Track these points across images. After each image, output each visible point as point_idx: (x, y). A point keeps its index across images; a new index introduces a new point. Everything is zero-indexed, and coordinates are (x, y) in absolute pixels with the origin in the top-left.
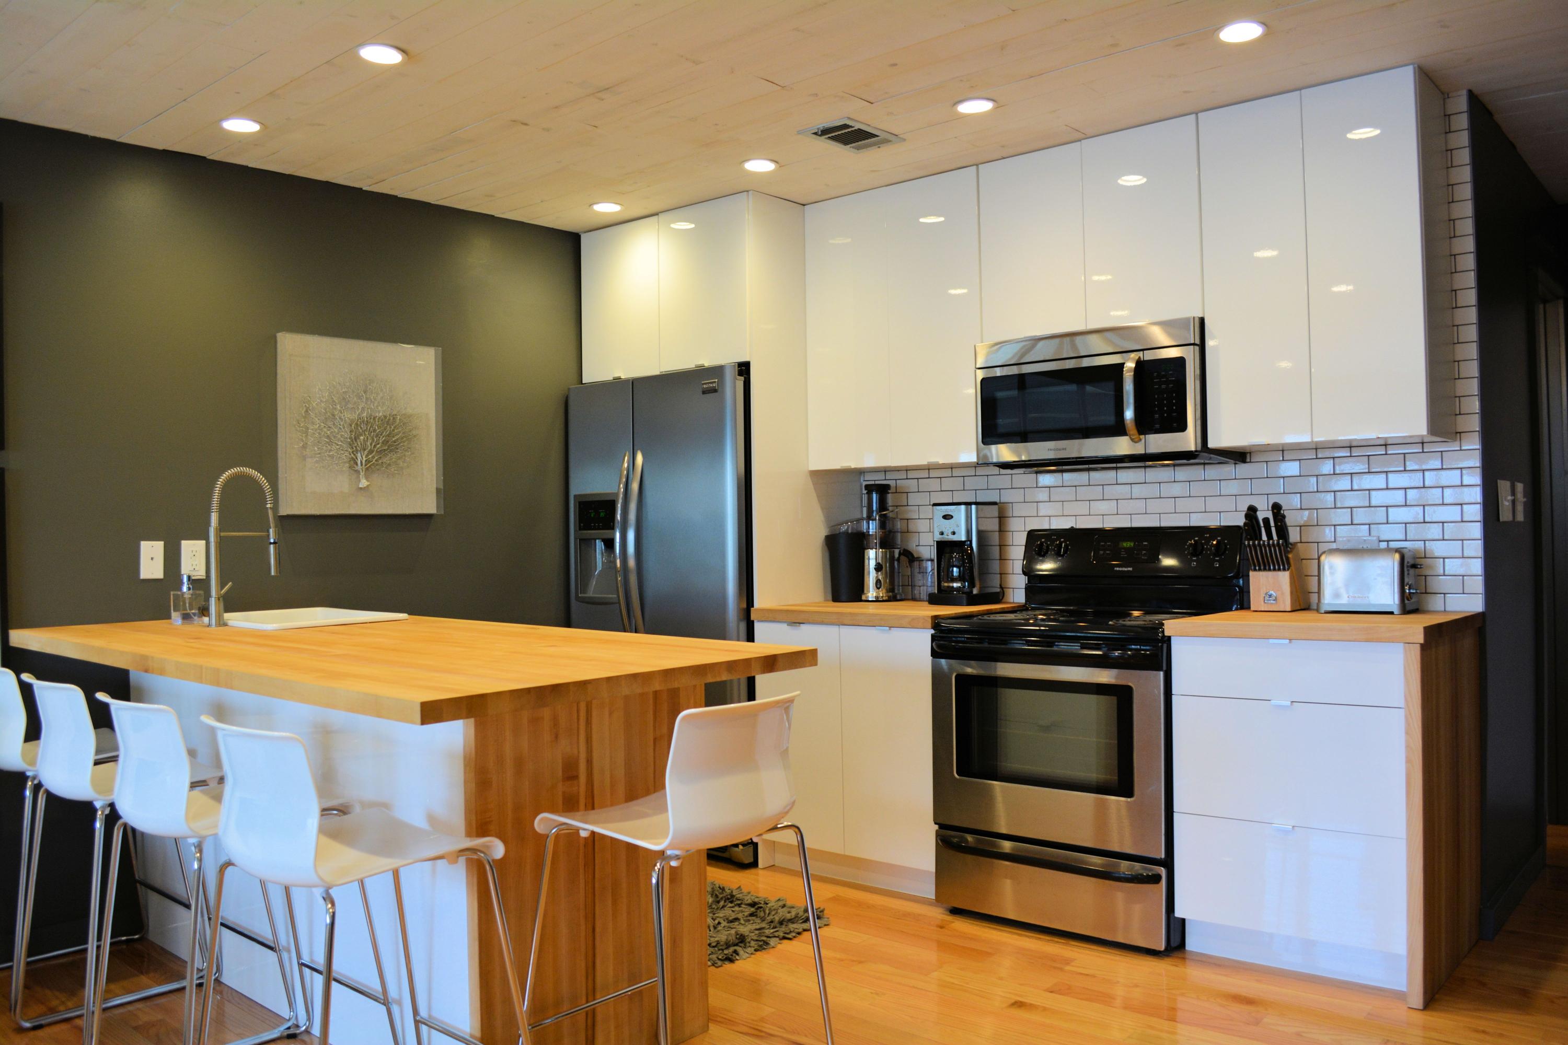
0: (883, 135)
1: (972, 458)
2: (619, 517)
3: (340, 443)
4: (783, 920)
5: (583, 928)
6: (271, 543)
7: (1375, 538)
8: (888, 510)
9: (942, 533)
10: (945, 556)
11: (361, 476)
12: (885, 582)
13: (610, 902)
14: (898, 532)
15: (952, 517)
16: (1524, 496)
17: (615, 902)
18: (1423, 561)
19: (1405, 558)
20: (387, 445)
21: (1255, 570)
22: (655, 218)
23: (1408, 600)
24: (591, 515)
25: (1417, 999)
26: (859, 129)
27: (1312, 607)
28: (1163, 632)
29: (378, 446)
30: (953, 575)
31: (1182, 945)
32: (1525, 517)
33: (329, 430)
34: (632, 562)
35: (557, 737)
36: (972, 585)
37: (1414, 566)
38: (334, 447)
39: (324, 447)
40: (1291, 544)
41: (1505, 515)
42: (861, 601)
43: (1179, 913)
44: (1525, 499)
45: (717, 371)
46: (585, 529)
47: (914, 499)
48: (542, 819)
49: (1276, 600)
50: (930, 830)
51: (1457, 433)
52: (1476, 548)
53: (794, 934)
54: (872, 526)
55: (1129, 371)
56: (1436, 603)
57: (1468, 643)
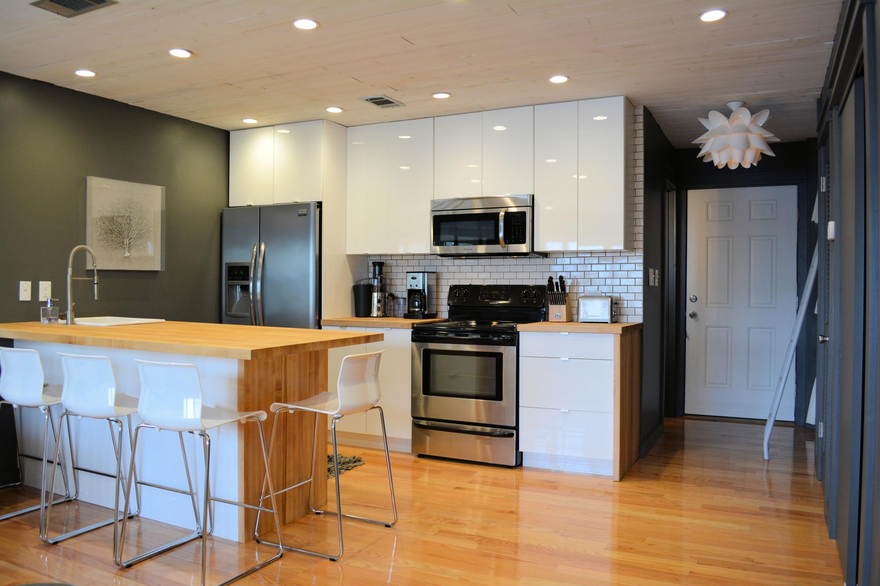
0: (396, 103)
1: (428, 251)
2: (252, 275)
3: (117, 234)
4: (345, 462)
5: (282, 456)
6: (95, 284)
7: (600, 292)
8: (383, 274)
9: (411, 286)
10: (412, 297)
11: (126, 251)
12: (382, 308)
13: (292, 445)
14: (388, 285)
15: (416, 278)
16: (658, 276)
17: (294, 445)
18: (619, 302)
19: (613, 300)
20: (139, 235)
21: (551, 304)
22: (273, 127)
23: (614, 317)
24: (235, 273)
25: (617, 478)
26: (387, 100)
27: (574, 320)
28: (516, 329)
29: (134, 236)
30: (415, 305)
31: (521, 464)
32: (658, 284)
33: (111, 227)
34: (259, 297)
35: (274, 371)
36: (425, 310)
37: (616, 304)
38: (114, 235)
39: (109, 236)
40: (567, 293)
41: (651, 284)
42: (370, 317)
43: (521, 450)
44: (659, 277)
45: (306, 205)
46: (231, 280)
47: (394, 269)
48: (273, 406)
49: (560, 317)
50: (410, 420)
51: (634, 248)
52: (641, 297)
53: (351, 468)
54: (376, 282)
55: (502, 216)
56: (624, 319)
57: (636, 335)
